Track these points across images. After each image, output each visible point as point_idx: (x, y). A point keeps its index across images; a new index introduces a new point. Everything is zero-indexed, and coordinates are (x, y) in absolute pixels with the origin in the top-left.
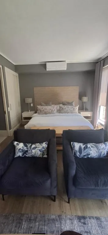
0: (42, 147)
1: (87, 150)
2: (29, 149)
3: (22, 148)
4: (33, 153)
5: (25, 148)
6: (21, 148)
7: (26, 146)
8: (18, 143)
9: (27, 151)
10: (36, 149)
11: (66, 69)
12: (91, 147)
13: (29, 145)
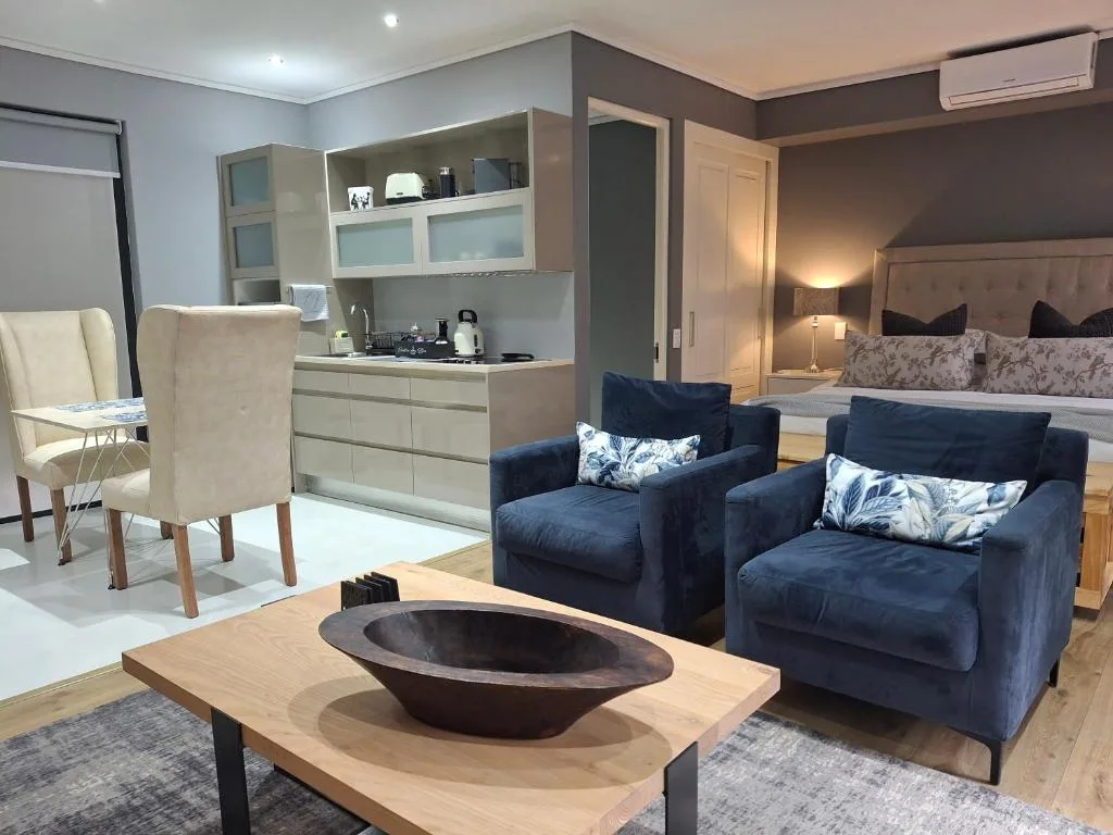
0: (671, 456)
1: (879, 500)
2: (624, 460)
3: (600, 453)
4: (633, 477)
5: (611, 456)
6: (595, 453)
7: (616, 446)
8: (594, 430)
9: (614, 466)
10: (647, 463)
11: (1086, 83)
12: (906, 493)
13: (627, 443)
